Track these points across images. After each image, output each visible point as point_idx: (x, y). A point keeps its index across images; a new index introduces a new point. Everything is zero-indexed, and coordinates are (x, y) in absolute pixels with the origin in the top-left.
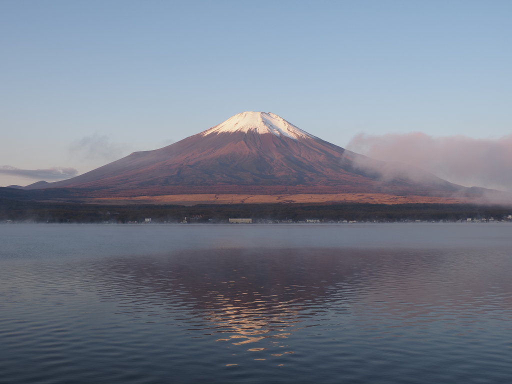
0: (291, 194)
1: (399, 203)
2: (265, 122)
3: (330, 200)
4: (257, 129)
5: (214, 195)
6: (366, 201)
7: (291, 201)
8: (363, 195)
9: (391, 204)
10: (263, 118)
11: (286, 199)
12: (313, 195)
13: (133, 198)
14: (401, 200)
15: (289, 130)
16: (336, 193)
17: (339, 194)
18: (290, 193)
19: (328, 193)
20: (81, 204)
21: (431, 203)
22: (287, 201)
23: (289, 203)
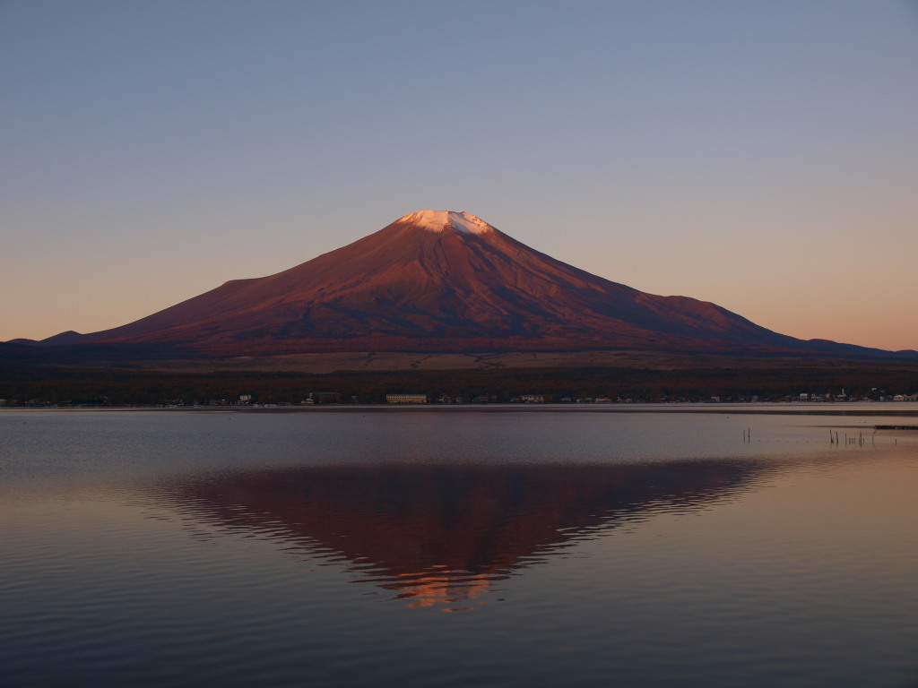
0: (499, 352)
2: (456, 228)
3: (566, 361)
4: (443, 241)
6: (628, 364)
7: (498, 364)
8: (622, 354)
9: (670, 369)
10: (451, 221)
11: (489, 361)
14: (688, 363)
19: (563, 351)
22: (491, 364)
23: (495, 367)
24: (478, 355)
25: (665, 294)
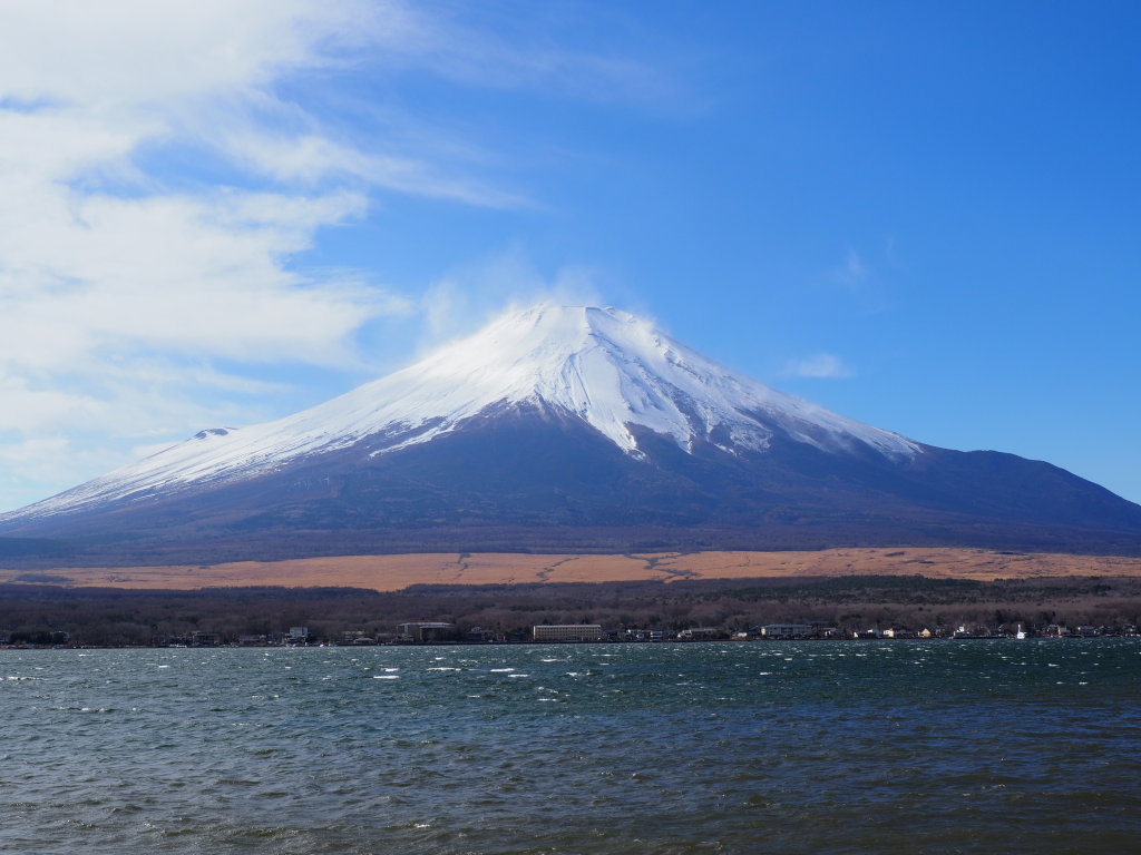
0: (684, 552)
1: (1013, 577)
2: (598, 336)
3: (804, 567)
4: (577, 359)
5: (455, 557)
6: (913, 570)
7: (687, 572)
8: (902, 553)
9: (990, 578)
10: (592, 325)
11: (672, 567)
12: (751, 554)
13: (214, 569)
14: (1017, 567)
15: (670, 361)
16: (820, 548)
17: (828, 552)
18: (680, 550)
19: (796, 549)
20: (64, 585)
21: (1109, 574)
22: (676, 573)
23: (683, 578)
24: (650, 556)
25: (965, 449)
